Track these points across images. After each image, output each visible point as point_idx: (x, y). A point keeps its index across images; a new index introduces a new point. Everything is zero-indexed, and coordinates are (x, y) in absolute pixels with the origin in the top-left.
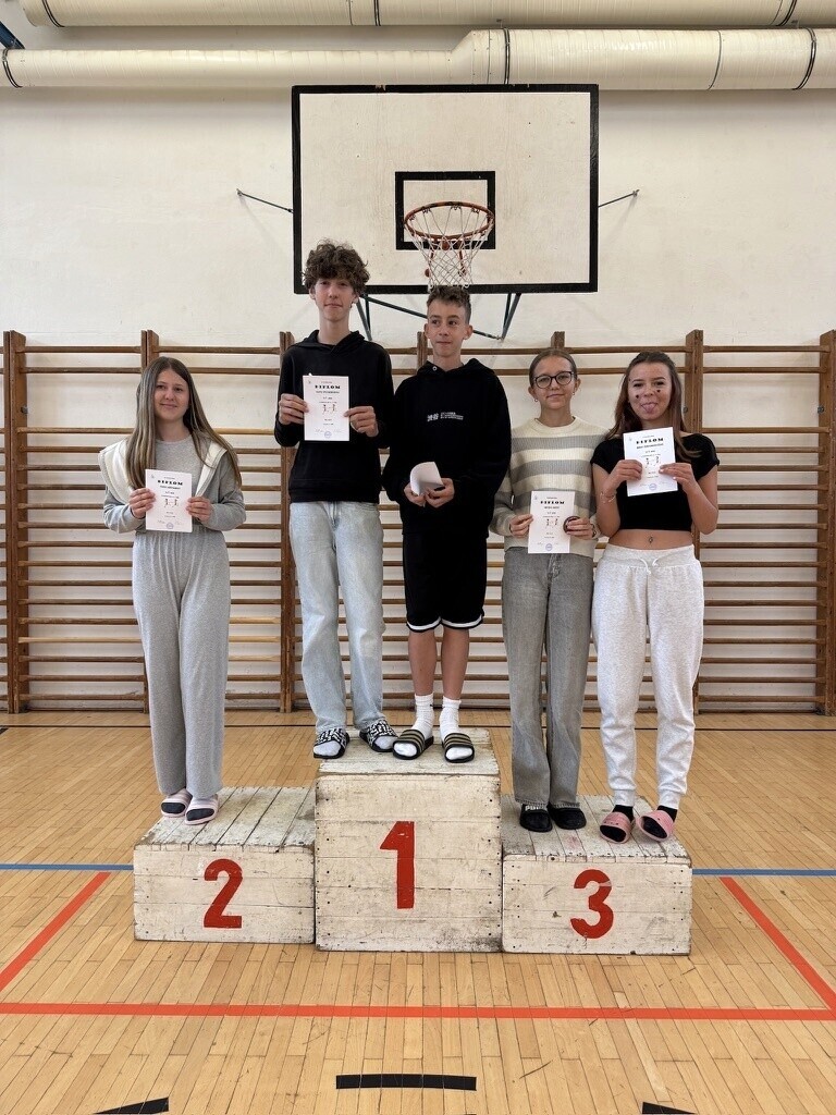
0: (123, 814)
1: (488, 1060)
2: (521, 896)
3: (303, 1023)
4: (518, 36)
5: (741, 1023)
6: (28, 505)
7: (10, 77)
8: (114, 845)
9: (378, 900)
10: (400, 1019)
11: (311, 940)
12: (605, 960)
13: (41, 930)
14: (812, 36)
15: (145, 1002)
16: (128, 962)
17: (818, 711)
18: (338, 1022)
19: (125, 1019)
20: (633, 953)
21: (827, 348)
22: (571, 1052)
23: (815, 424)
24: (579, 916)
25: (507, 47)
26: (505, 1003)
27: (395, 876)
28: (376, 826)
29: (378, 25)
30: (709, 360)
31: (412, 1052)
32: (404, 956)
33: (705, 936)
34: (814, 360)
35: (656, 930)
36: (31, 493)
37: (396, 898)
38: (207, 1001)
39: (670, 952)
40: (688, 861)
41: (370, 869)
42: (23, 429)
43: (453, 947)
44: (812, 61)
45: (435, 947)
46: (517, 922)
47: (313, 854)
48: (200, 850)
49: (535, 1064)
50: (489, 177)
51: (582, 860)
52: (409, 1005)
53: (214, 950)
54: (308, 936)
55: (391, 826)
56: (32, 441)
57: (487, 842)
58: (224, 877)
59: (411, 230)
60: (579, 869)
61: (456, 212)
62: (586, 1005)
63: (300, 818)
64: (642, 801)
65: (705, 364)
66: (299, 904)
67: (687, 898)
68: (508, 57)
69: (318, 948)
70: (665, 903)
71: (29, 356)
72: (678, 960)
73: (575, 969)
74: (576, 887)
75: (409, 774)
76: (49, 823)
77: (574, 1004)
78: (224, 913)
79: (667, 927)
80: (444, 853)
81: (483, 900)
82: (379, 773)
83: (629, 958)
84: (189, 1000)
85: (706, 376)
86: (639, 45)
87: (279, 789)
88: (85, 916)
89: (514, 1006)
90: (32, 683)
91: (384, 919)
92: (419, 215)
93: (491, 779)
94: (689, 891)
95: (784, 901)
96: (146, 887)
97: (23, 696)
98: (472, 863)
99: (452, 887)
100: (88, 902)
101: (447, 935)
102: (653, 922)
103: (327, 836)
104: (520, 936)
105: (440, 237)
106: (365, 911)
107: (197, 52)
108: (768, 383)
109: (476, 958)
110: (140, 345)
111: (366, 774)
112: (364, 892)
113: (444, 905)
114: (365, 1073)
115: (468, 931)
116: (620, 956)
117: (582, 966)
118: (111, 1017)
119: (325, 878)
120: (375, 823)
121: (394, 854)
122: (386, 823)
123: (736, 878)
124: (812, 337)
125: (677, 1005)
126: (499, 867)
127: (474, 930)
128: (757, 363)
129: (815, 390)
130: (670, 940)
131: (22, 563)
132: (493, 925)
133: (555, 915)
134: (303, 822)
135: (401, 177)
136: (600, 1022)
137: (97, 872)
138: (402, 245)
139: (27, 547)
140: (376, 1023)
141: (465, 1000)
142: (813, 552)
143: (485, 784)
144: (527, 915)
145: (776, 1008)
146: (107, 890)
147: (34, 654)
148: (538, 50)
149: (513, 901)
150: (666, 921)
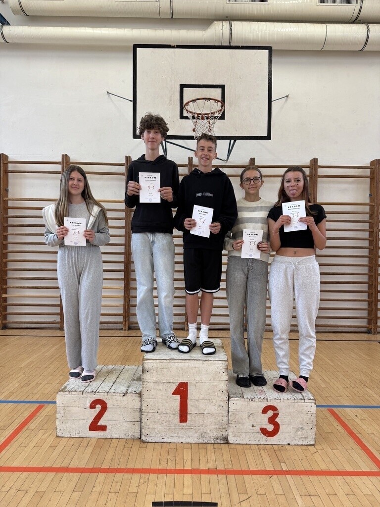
0: (51, 377)
1: (223, 495)
2: (237, 417)
3: (136, 477)
4: (235, 24)
5: (339, 477)
6: (8, 233)
7: (4, 38)
8: (46, 392)
9: (171, 419)
10: (181, 475)
11: (139, 437)
12: (275, 447)
13: (12, 431)
14: (368, 27)
15: (61, 466)
16: (53, 447)
17: (369, 332)
18: (153, 476)
19: (52, 475)
20: (289, 444)
21: (373, 167)
22: (261, 491)
23: (368, 201)
24: (264, 427)
25: (231, 29)
26: (230, 467)
27: (179, 407)
28: (171, 384)
29: (172, 18)
30: (320, 171)
31: (188, 491)
32: (182, 445)
33: (322, 436)
34: (368, 172)
35: (299, 433)
36: (9, 228)
37: (179, 418)
38: (91, 466)
39: (306, 444)
40: (314, 402)
41: (167, 404)
42: (6, 199)
43: (205, 441)
44: (368, 38)
45: (197, 441)
46: (235, 429)
47: (141, 397)
48: (88, 394)
49: (245, 497)
50: (223, 87)
51: (265, 400)
52: (185, 468)
53: (94, 441)
54: (137, 435)
55: (177, 384)
56: (10, 204)
57: (221, 392)
58: (99, 407)
59: (187, 110)
60: (264, 405)
61: (207, 103)
62: (268, 469)
63: (134, 380)
64: (292, 373)
65: (319, 173)
66: (133, 420)
67: (314, 419)
68: (231, 34)
69: (143, 442)
70: (303, 420)
71: (10, 165)
72: (309, 447)
73: (262, 452)
74: (262, 413)
75: (186, 360)
76: (16, 381)
77: (263, 469)
78: (99, 424)
79: (304, 432)
80: (201, 397)
81: (219, 419)
82: (172, 359)
83: (287, 447)
84: (82, 465)
85: (319, 179)
86: (290, 29)
87: (124, 366)
88: (33, 425)
89: (234, 469)
90: (8, 316)
91: (173, 427)
92: (191, 104)
93: (224, 362)
94: (315, 415)
95: (357, 420)
96: (62, 412)
97: (4, 322)
98: (214, 402)
99: (205, 413)
100: (34, 418)
101: (203, 435)
102: (298, 429)
103: (147, 389)
104: (236, 435)
105: (200, 114)
106: (165, 424)
107: (90, 28)
108: (347, 183)
109: (216, 446)
110: (61, 161)
111: (166, 360)
112: (165, 415)
113: (201, 421)
114: (166, 500)
115: (212, 434)
116: (282, 445)
117: (265, 450)
118: (46, 473)
119: (146, 408)
120: (169, 383)
121: (178, 397)
122: (175, 383)
123: (335, 409)
124: (367, 162)
125: (310, 469)
126: (227, 404)
127: (215, 433)
128: (343, 174)
129: (368, 186)
130: (306, 438)
131: (4, 260)
132: (224, 431)
133: (253, 426)
134: (136, 382)
135: (182, 87)
136: (275, 477)
137: (38, 405)
138: (182, 117)
139: (7, 253)
140: (170, 477)
141: (211, 466)
142: (367, 259)
143: (221, 365)
144: (240, 426)
145: (356, 470)
146: (43, 413)
147: (9, 302)
148: (244, 31)
149: (234, 419)
150: (304, 429)
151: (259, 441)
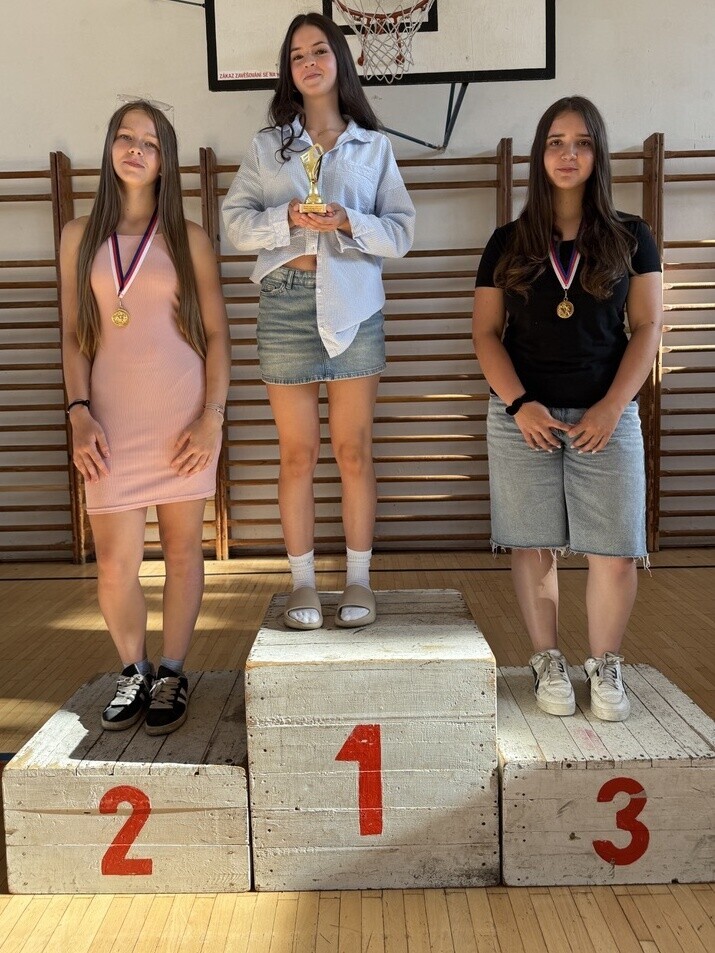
2: (527, 814)
9: (335, 826)
20: (675, 882)
24: (604, 838)
28: (330, 732)
30: (671, 166)
35: (705, 852)
37: (358, 822)
41: (322, 786)
43: (436, 881)
45: (411, 882)
46: (523, 847)
47: (246, 770)
55: (349, 732)
57: (478, 747)
58: (125, 809)
60: (603, 778)
63: (226, 719)
65: (666, 172)
66: (230, 840)
74: (599, 800)
75: (372, 661)
78: (128, 856)
80: (422, 762)
81: (473, 820)
85: (667, 186)
91: (344, 849)
93: (482, 665)
99: (433, 806)
101: (427, 867)
102: (700, 842)
103: (263, 745)
104: (526, 864)
105: (374, 16)
106: (319, 841)
110: (49, 168)
112: (316, 816)
113: (423, 829)
115: (454, 860)
116: (655, 885)
119: (264, 800)
120: (327, 727)
122: (343, 726)
126: (495, 778)
127: (462, 860)
132: (490, 852)
133: (573, 837)
134: (231, 725)
143: (475, 670)
144: (535, 840)
149: (518, 820)
151: (590, 877)
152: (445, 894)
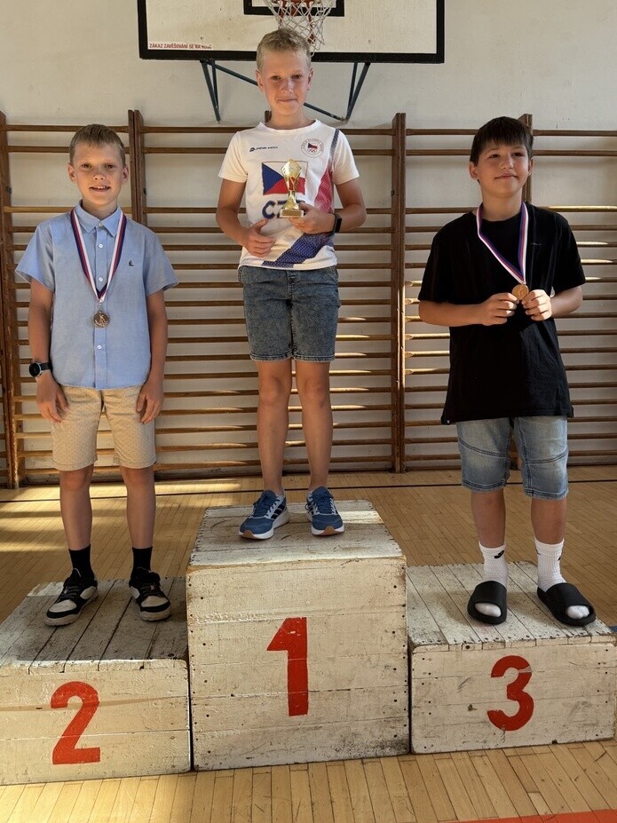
2: (433, 690)
9: (266, 708)
20: (555, 742)
24: (496, 708)
27: (286, 680)
28: (263, 625)
35: (579, 716)
37: (287, 704)
39: (594, 738)
40: (613, 639)
41: (255, 674)
43: (355, 754)
45: (333, 755)
46: (429, 720)
47: (187, 662)
51: (500, 646)
55: (279, 625)
57: (390, 634)
58: (75, 702)
60: (497, 656)
66: (171, 728)
67: (612, 679)
69: (197, 769)
70: (588, 685)
74: (493, 676)
75: (299, 562)
78: (78, 746)
79: (590, 711)
80: (342, 650)
81: (387, 698)
91: (274, 728)
93: (395, 562)
94: (614, 670)
98: (374, 658)
99: (352, 687)
101: (347, 741)
102: (576, 707)
103: (203, 640)
104: (432, 734)
106: (252, 722)
112: (250, 701)
113: (343, 708)
115: (370, 734)
116: (540, 746)
119: (203, 689)
120: (260, 622)
121: (283, 656)
122: (273, 621)
126: (407, 661)
127: (377, 733)
130: (593, 725)
133: (470, 708)
134: (170, 625)
138: (250, 8)
143: (388, 568)
144: (440, 711)
149: (425, 696)
150: (590, 705)
152: (363, 763)
